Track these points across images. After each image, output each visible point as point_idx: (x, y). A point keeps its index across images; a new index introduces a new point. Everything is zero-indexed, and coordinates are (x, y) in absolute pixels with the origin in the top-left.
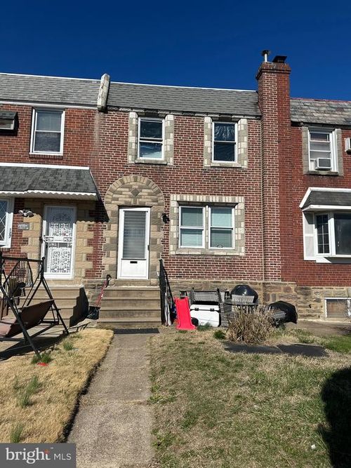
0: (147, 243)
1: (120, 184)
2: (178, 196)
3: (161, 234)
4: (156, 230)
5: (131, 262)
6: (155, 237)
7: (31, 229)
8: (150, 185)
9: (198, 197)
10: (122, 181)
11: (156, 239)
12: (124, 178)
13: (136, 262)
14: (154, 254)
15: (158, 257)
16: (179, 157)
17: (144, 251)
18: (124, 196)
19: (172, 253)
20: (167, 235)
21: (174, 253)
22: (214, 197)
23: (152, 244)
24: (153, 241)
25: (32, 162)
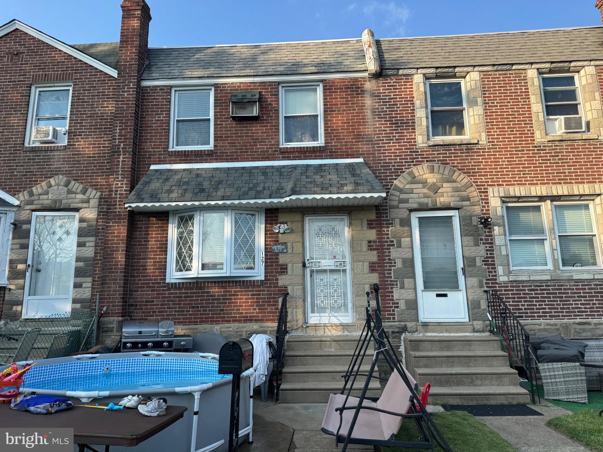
0: (460, 264)
1: (410, 179)
2: (501, 189)
3: (481, 251)
4: (472, 243)
5: (438, 295)
6: (473, 255)
7: (290, 251)
8: (455, 177)
9: (533, 188)
10: (411, 174)
11: (474, 259)
12: (414, 169)
13: (445, 295)
14: (473, 281)
15: (481, 287)
16: (496, 131)
17: (457, 277)
18: (416, 196)
19: (502, 279)
20: (491, 250)
21: (505, 279)
22: (559, 187)
23: (469, 266)
24: (469, 262)
25: (284, 158)
